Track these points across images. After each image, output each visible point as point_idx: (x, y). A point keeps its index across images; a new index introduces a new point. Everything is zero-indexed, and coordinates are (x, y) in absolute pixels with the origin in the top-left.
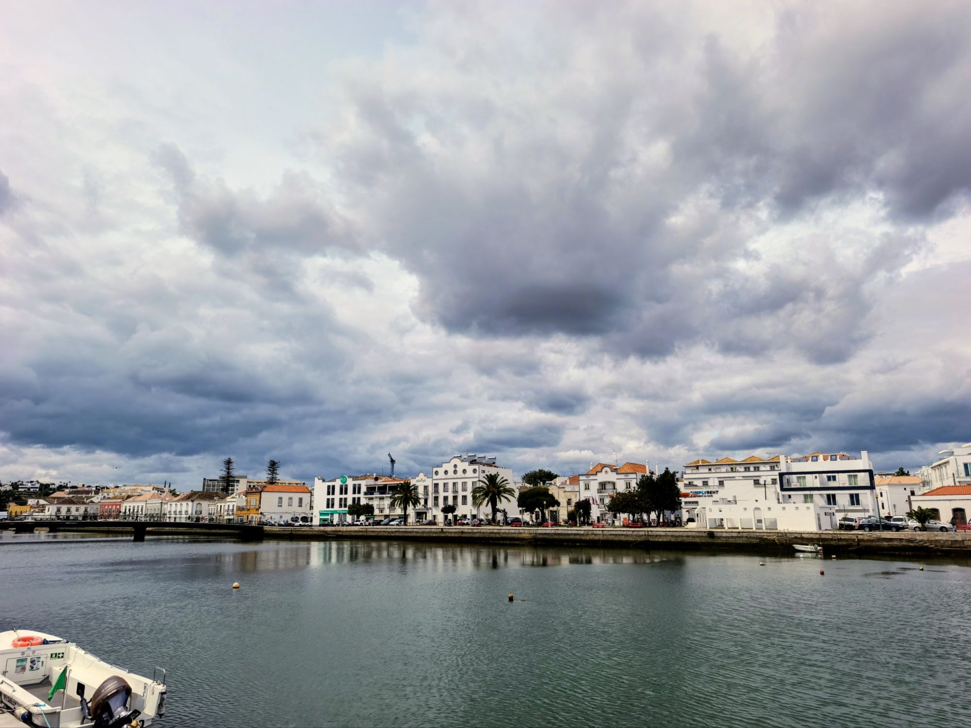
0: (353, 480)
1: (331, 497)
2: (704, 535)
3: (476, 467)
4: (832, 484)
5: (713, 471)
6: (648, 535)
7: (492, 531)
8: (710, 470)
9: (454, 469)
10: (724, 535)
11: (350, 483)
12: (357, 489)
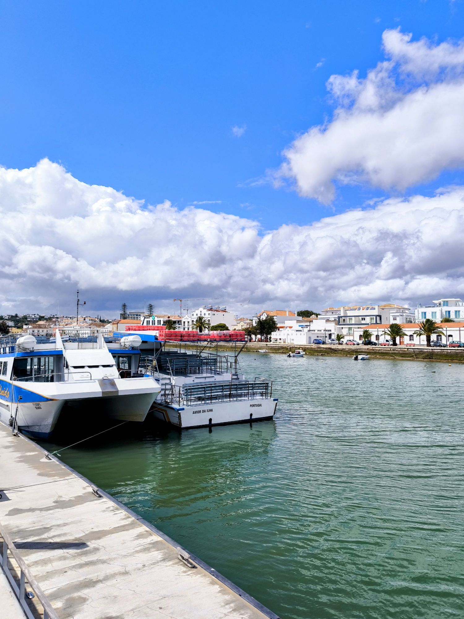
3: (210, 312)
4: (363, 322)
9: (200, 313)
11: (156, 319)
12: (159, 323)
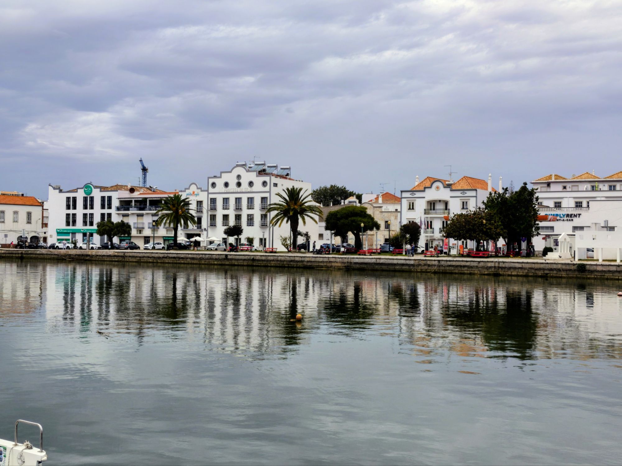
0: (101, 191)
1: (71, 211)
2: (573, 268)
3: (267, 179)
5: (568, 189)
6: (499, 267)
7: (293, 259)
8: (565, 188)
9: (237, 181)
10: (599, 268)
11: (97, 195)
12: (106, 202)
